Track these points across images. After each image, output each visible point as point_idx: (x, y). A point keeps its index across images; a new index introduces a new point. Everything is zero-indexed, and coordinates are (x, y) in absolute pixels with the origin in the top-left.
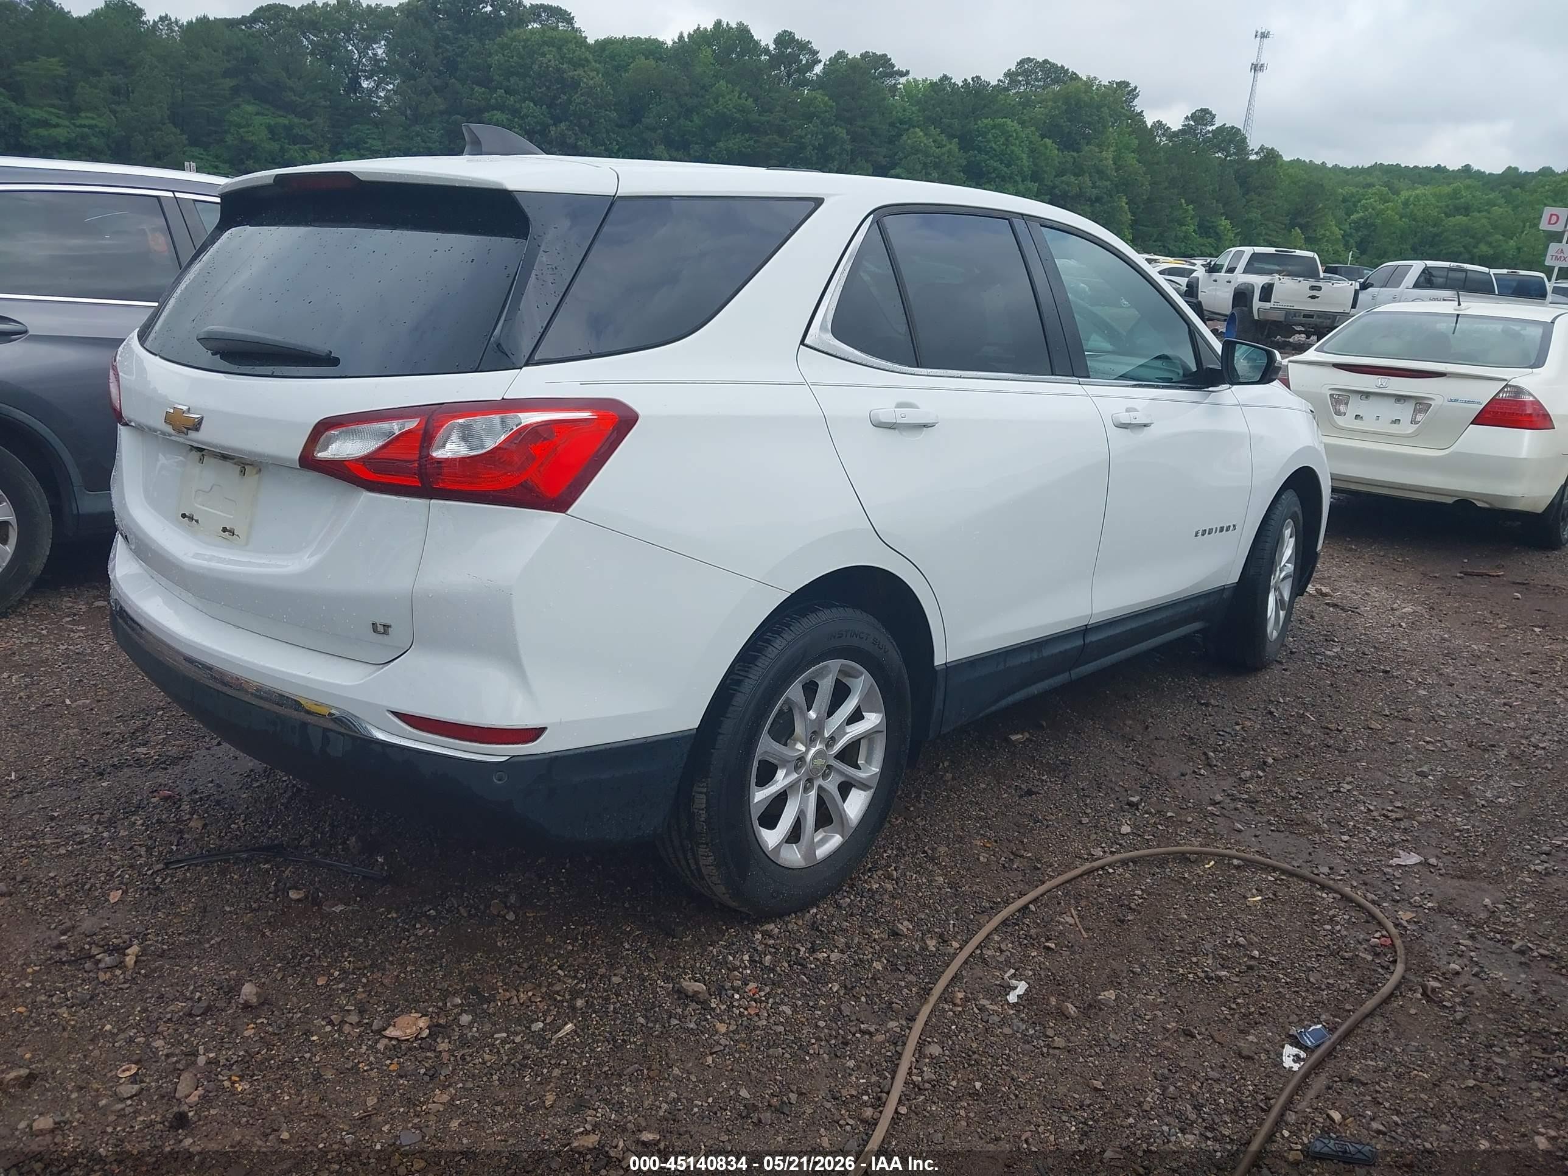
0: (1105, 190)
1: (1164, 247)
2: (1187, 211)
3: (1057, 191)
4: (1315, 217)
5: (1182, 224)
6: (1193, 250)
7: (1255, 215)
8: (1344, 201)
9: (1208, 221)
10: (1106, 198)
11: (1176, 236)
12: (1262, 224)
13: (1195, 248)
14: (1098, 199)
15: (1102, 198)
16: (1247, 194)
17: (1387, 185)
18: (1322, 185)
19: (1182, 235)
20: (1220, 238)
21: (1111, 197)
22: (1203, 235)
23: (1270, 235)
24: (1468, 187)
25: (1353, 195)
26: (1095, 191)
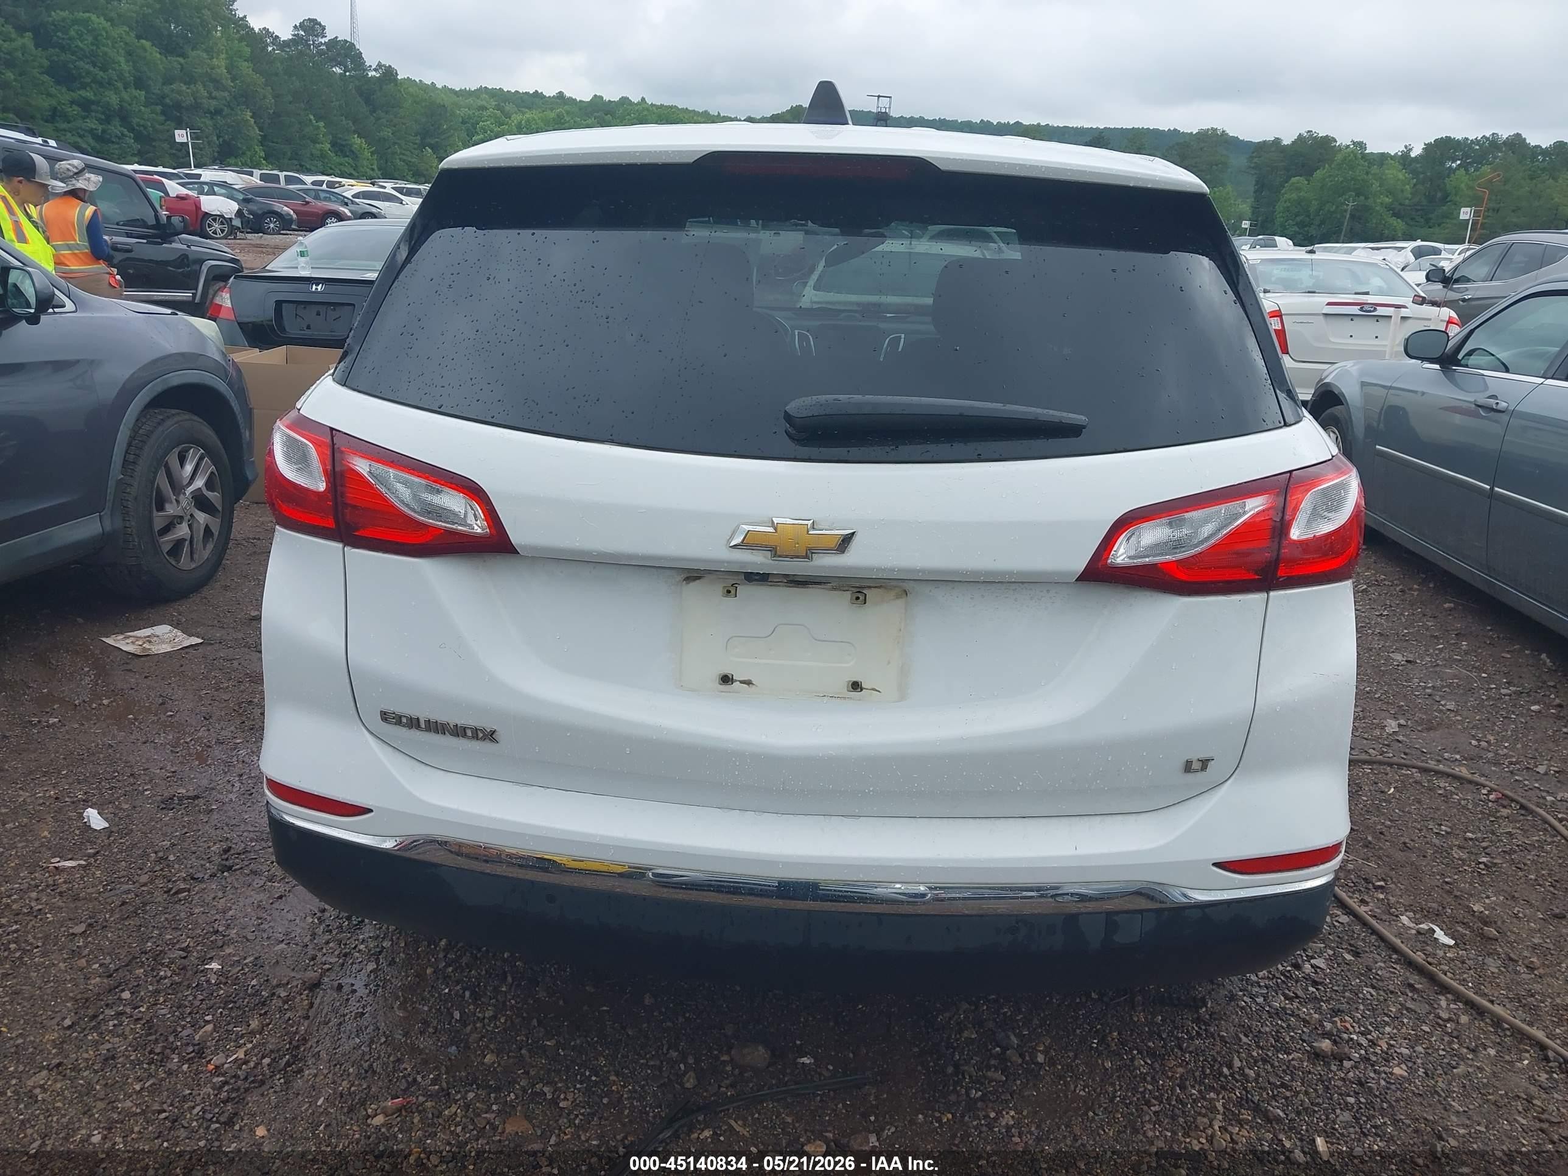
0: (224, 102)
1: (301, 166)
2: (318, 128)
3: (167, 101)
4: (443, 137)
5: (315, 141)
6: (331, 169)
7: (387, 133)
8: (463, 122)
9: (340, 138)
10: (226, 111)
11: (312, 155)
12: (395, 143)
13: (333, 167)
14: (218, 112)
15: (222, 110)
16: (374, 112)
17: (498, 107)
18: (444, 106)
19: (317, 153)
20: (357, 157)
21: (232, 109)
22: (339, 153)
23: (404, 154)
24: (568, 113)
25: (470, 118)
26: (214, 103)
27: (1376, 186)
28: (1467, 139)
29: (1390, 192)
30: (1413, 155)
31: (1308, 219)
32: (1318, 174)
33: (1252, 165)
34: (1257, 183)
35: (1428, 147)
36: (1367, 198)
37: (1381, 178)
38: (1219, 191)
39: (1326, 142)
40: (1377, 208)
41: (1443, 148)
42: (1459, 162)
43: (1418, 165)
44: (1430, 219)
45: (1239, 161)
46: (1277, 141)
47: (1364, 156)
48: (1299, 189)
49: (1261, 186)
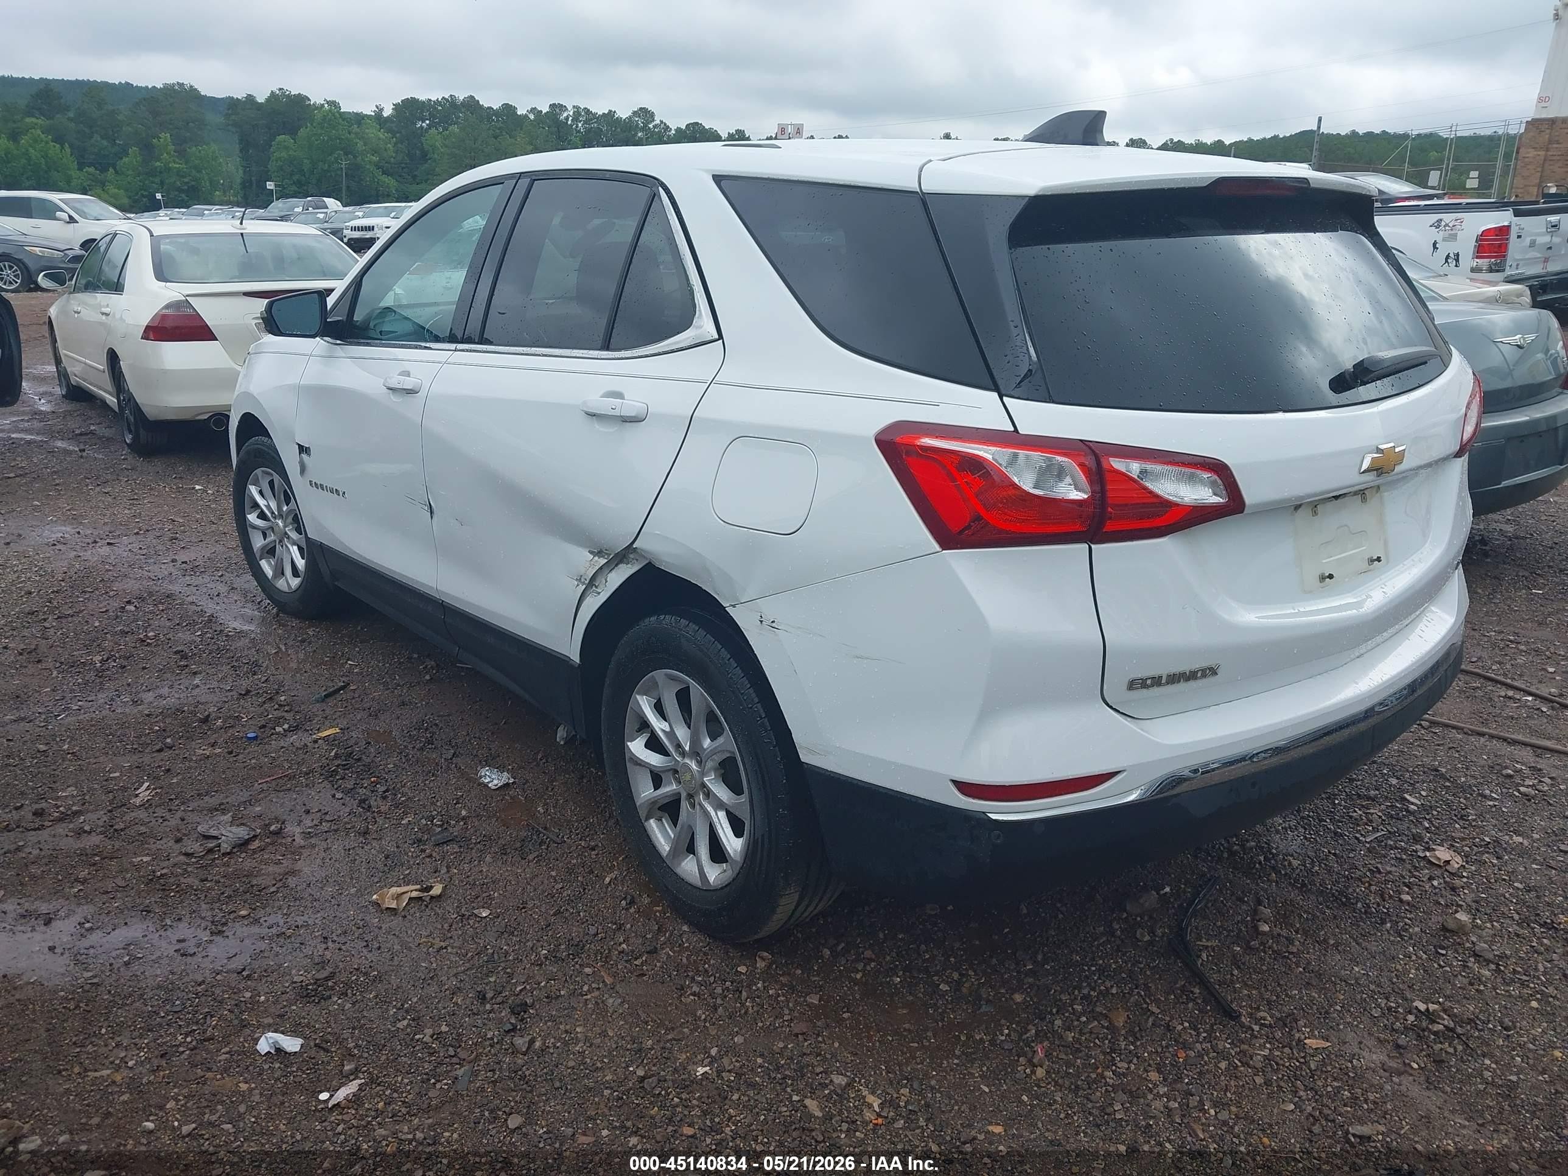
27: (360, 144)
28: (430, 100)
29: (375, 152)
30: (386, 114)
31: (303, 178)
32: (302, 132)
33: (230, 122)
34: (241, 141)
35: (396, 107)
36: (355, 157)
37: (363, 138)
38: (204, 150)
39: (300, 101)
40: (368, 167)
41: (410, 108)
42: (428, 122)
43: (393, 125)
44: (416, 175)
45: (214, 119)
46: (250, 98)
47: (343, 115)
48: (287, 148)
49: (246, 145)
